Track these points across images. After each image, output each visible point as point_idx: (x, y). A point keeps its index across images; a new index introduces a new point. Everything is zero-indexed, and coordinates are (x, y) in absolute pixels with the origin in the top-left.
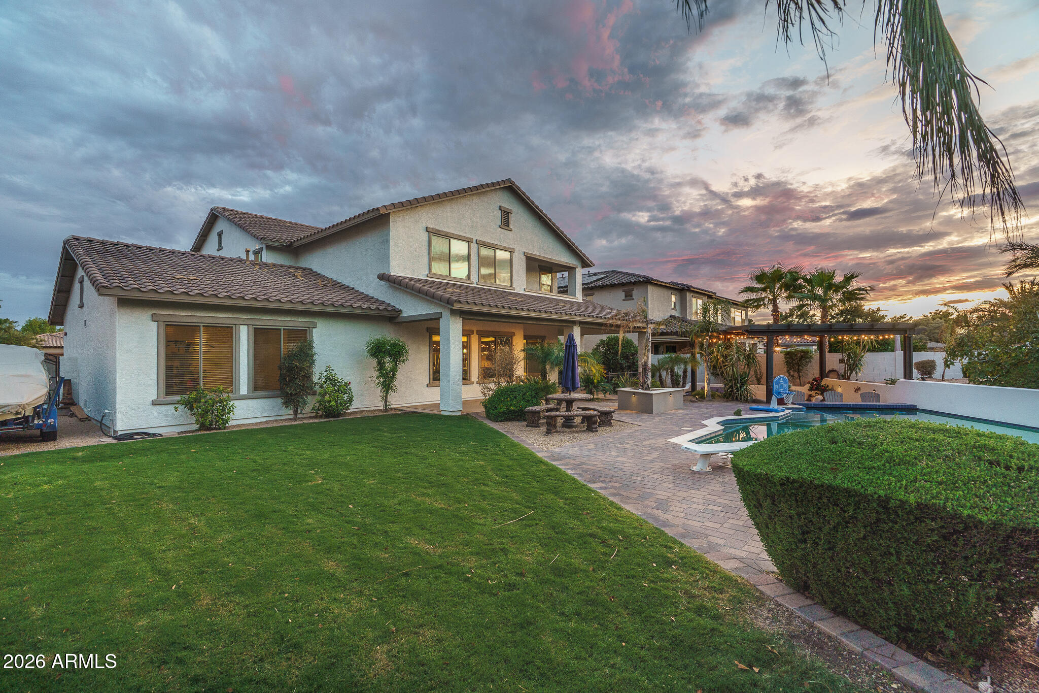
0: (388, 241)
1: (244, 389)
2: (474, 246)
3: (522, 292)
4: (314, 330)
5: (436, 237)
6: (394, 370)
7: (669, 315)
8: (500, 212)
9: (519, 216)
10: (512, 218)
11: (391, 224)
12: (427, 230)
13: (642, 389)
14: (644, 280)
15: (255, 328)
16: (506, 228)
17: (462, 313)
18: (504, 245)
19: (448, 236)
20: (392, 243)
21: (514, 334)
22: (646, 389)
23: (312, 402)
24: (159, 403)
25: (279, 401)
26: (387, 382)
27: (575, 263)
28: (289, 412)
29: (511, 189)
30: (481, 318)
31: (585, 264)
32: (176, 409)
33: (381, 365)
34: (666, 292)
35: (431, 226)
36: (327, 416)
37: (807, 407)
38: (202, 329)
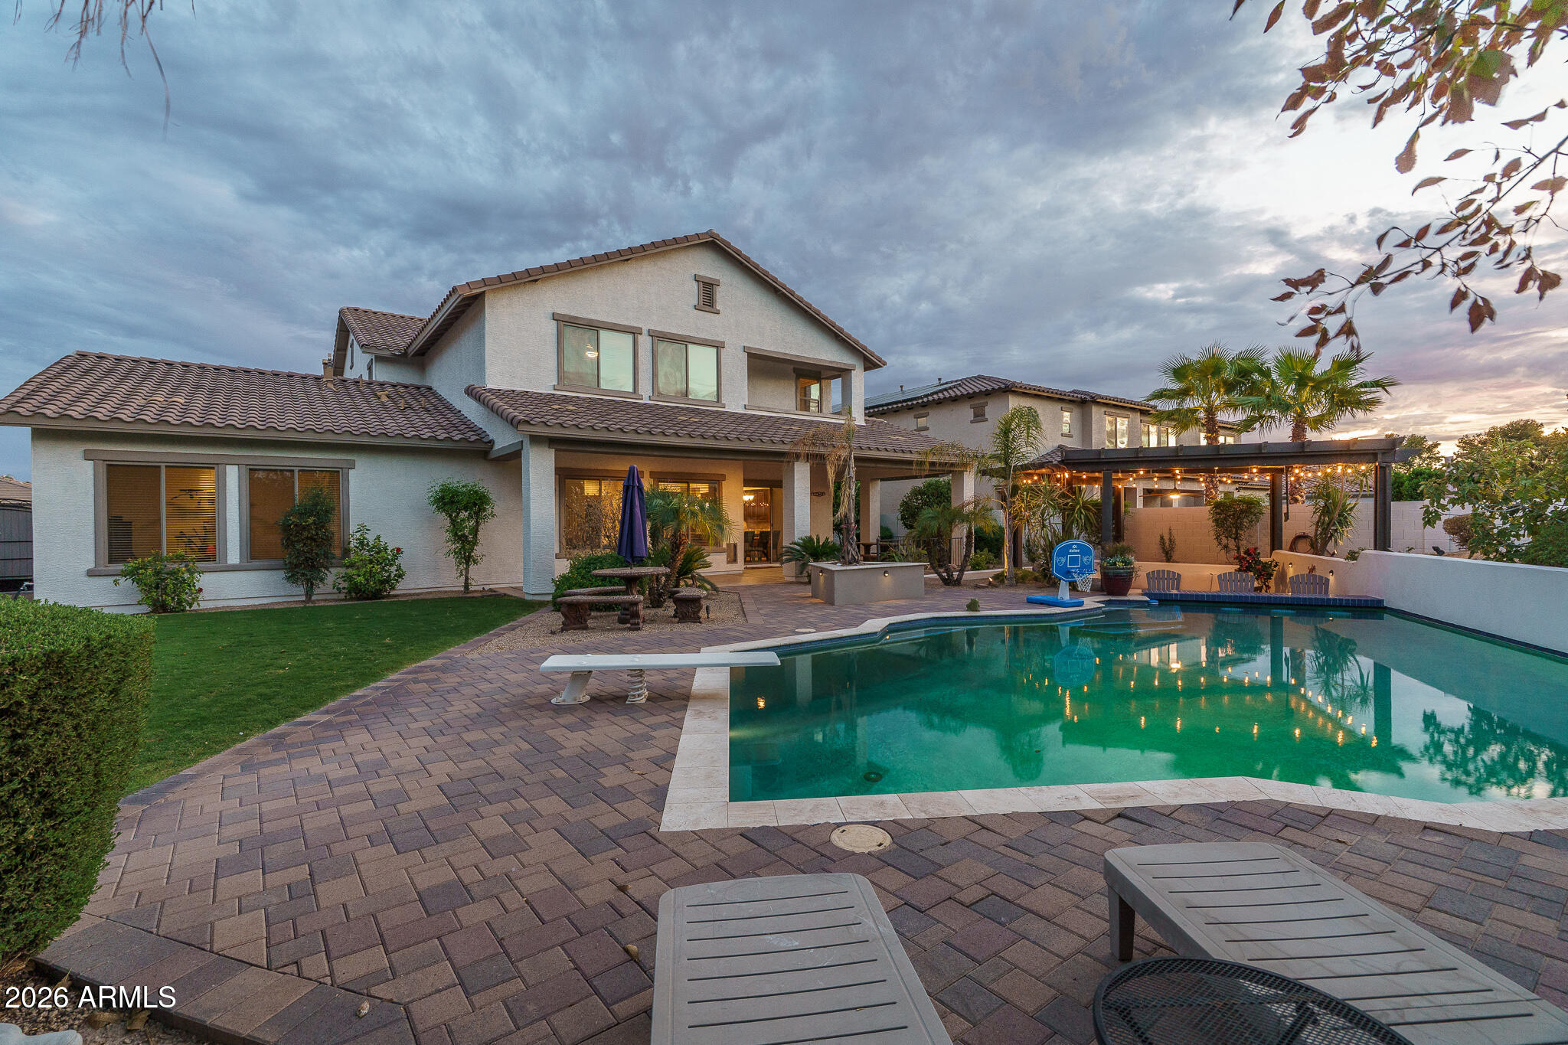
0: (483, 336)
1: (234, 557)
2: (645, 341)
3: (741, 411)
4: (351, 472)
5: (571, 329)
6: (475, 531)
7: (1056, 445)
8: (695, 284)
9: (733, 288)
10: (720, 294)
11: (487, 310)
12: (555, 317)
13: (844, 564)
14: (1000, 388)
15: (250, 469)
16: (707, 308)
17: (552, 442)
18: (703, 336)
19: (594, 327)
20: (488, 340)
21: (723, 477)
22: (850, 563)
23: (333, 578)
24: (97, 573)
25: (281, 574)
26: (465, 548)
27: (849, 362)
28: (297, 593)
29: (714, 245)
30: (593, 449)
31: (871, 363)
32: (116, 583)
33: (455, 526)
34: (1058, 406)
35: (563, 310)
36: (358, 599)
37: (1160, 601)
38: (163, 471)
